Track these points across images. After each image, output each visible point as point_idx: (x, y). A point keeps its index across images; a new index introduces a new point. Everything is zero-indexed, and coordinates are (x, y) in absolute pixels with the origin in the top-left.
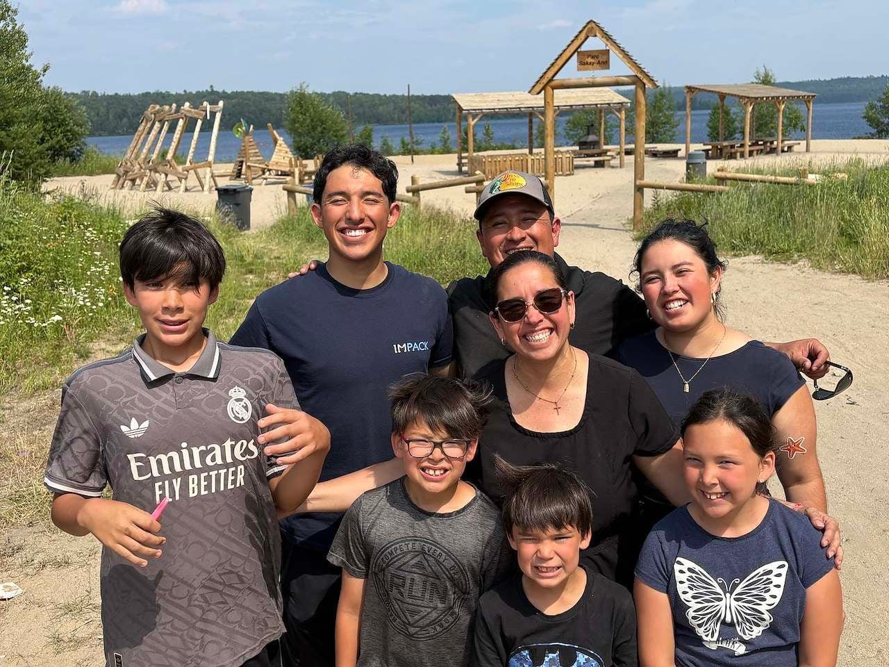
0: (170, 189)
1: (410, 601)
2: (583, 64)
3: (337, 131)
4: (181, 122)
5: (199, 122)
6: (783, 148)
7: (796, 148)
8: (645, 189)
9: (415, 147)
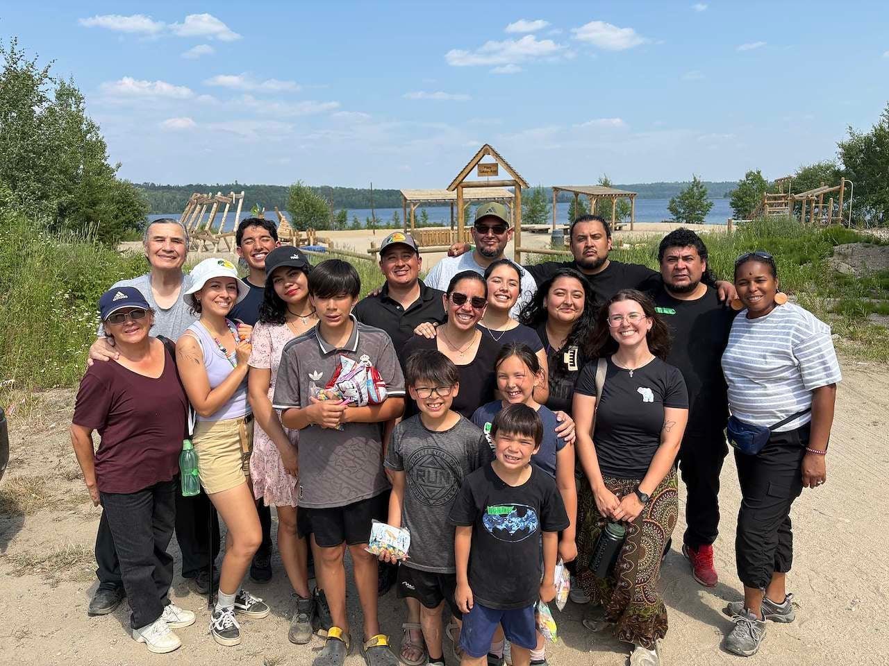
0: (207, 250)
1: (429, 484)
2: (481, 173)
3: (323, 212)
4: (215, 205)
5: (228, 206)
6: (616, 228)
7: (624, 228)
8: (521, 253)
9: (376, 224)
